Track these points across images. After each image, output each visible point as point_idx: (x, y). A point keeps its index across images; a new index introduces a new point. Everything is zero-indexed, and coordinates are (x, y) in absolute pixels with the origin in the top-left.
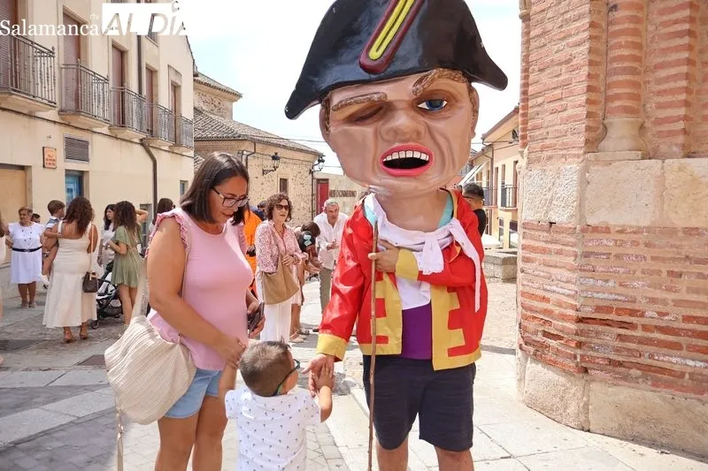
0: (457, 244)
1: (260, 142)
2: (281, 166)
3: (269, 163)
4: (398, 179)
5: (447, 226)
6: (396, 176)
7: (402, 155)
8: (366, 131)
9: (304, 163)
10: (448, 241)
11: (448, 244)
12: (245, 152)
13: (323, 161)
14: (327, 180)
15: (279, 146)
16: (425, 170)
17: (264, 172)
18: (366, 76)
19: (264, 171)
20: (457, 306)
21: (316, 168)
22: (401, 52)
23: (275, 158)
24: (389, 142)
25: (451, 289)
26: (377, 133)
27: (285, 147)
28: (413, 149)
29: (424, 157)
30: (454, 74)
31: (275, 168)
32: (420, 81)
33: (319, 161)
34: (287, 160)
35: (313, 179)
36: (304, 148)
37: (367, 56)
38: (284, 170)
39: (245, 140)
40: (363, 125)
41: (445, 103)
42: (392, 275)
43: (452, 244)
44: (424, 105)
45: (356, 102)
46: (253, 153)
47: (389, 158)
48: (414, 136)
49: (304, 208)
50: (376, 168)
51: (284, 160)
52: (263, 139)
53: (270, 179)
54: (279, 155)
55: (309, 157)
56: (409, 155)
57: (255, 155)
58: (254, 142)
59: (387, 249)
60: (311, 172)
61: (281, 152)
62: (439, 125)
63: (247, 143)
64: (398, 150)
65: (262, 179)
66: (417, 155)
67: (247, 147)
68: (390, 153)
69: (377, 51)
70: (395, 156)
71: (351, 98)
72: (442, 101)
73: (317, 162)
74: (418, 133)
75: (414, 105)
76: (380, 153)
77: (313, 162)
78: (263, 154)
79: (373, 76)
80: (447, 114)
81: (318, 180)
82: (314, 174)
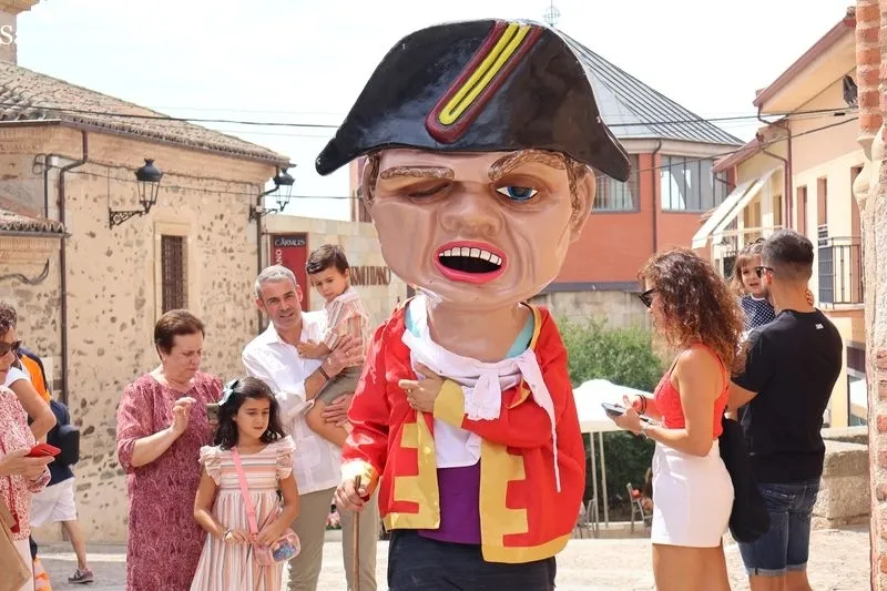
0: (526, 386)
1: (101, 129)
2: (165, 198)
3: (128, 191)
4: (456, 283)
5: (517, 359)
6: (454, 280)
7: (466, 253)
8: (420, 213)
9: (234, 188)
10: (514, 380)
11: (514, 384)
12: (55, 161)
13: (289, 181)
14: (303, 236)
15: (155, 139)
16: (493, 278)
17: (113, 218)
18: (432, 143)
19: (112, 215)
20: (521, 476)
21: (269, 202)
22: (482, 120)
23: (145, 175)
24: (449, 232)
25: (512, 450)
26: (434, 219)
27: (173, 142)
28: (481, 248)
29: (494, 260)
30: (548, 158)
31: (148, 205)
32: (500, 163)
33: (278, 181)
34: (182, 182)
35: (260, 234)
36: (232, 144)
37: (437, 118)
38: (174, 211)
39: (57, 124)
40: (420, 205)
41: (534, 192)
42: (429, 417)
43: (518, 385)
44: (505, 191)
45: (413, 175)
46: (78, 163)
47: (447, 254)
48: (485, 230)
49: (235, 323)
50: (428, 263)
51: (174, 180)
52: (107, 120)
53: (132, 237)
54: (156, 166)
55: (247, 170)
56: (475, 254)
57: (86, 167)
58: (84, 128)
59: (427, 377)
60: (255, 215)
61: (163, 159)
62: (519, 221)
63: (60, 134)
64: (461, 246)
65: (106, 237)
66: (485, 256)
67: (62, 145)
68: (450, 247)
69: (451, 113)
70: (456, 253)
71: (408, 168)
72: (529, 189)
73: (270, 185)
74: (491, 227)
75: (491, 190)
76: (436, 245)
77: (260, 186)
78: (109, 166)
79: (440, 145)
80: (535, 207)
81: (276, 238)
82: (263, 220)
